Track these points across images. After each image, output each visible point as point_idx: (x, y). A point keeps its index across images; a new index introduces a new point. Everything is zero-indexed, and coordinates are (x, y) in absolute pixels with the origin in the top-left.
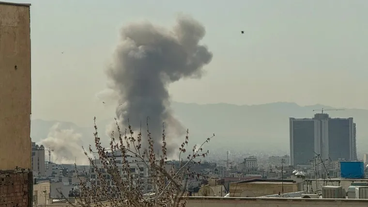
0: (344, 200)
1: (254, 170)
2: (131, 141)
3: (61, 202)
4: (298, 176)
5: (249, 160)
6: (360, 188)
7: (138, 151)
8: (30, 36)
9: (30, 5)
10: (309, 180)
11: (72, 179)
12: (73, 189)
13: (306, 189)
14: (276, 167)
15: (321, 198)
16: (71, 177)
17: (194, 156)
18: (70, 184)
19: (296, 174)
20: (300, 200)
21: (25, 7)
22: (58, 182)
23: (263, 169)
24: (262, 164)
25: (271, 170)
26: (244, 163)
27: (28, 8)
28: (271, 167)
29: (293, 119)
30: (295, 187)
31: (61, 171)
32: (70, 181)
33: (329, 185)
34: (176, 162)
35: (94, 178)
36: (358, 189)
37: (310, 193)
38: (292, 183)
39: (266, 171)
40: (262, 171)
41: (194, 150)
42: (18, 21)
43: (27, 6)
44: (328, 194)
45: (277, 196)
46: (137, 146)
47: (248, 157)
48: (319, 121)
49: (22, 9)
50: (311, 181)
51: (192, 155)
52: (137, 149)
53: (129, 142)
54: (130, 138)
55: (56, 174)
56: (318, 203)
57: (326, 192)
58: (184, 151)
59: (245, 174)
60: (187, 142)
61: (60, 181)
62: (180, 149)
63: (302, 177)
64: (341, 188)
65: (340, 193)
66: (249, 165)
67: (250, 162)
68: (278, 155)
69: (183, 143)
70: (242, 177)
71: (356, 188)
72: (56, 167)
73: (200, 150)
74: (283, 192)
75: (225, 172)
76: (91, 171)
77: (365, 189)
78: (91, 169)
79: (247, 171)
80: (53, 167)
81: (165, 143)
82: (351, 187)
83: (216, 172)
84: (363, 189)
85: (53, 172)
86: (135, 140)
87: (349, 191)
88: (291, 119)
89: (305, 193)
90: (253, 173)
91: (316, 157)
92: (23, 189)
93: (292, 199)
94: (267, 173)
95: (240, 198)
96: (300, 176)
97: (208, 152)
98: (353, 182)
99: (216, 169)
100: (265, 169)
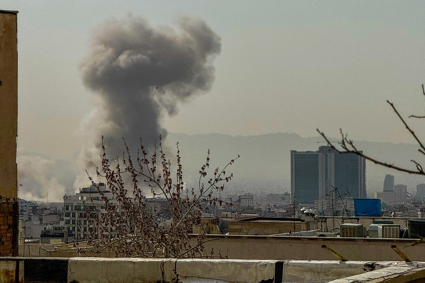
0: (365, 240)
1: (250, 209)
2: (144, 163)
3: (34, 242)
4: (307, 214)
5: (244, 197)
6: (383, 227)
7: (152, 173)
8: (16, 47)
9: (17, 12)
10: (323, 218)
11: (43, 217)
12: (45, 228)
13: (320, 227)
14: (275, 206)
15: (338, 237)
16: (41, 216)
17: (216, 180)
18: (41, 223)
19: (305, 212)
20: (316, 239)
21: (12, 15)
22: (27, 221)
23: (260, 209)
25: (269, 209)
26: (239, 200)
27: (15, 16)
28: (269, 206)
29: (295, 152)
30: (304, 226)
31: (31, 208)
32: (41, 220)
33: (347, 222)
34: (161, 199)
35: (69, 216)
36: (381, 227)
37: (324, 232)
38: (300, 222)
39: (264, 209)
40: (259, 210)
41: (215, 174)
42: (4, 30)
43: (15, 13)
44: (347, 233)
45: (287, 235)
46: (151, 169)
47: (243, 194)
48: (324, 155)
49: (8, 16)
50: (326, 218)
51: (213, 180)
52: (151, 172)
53: (143, 165)
54: (143, 160)
55: (25, 211)
56: (336, 242)
57: (344, 230)
58: (204, 174)
59: (240, 214)
60: (208, 165)
61: (30, 219)
62: (200, 172)
63: (312, 215)
64: (362, 226)
65: (360, 231)
66: (245, 203)
67: (245, 200)
68: (277, 193)
69: (204, 166)
70: (237, 217)
71: (379, 226)
72: (24, 204)
73: (223, 173)
74: (295, 230)
75: (217, 211)
76: (65, 209)
77: (389, 228)
78: (65, 206)
79: (242, 210)
80: (22, 203)
81: (180, 166)
82: (372, 225)
83: (206, 211)
84: (387, 227)
85: (21, 209)
86: (148, 162)
87: (370, 229)
88: (293, 153)
89: (319, 232)
90: (249, 213)
91: (333, 191)
92: (7, 221)
93: (307, 238)
94: (265, 212)
95: (248, 237)
96: (310, 214)
97: (232, 176)
98: (374, 219)
99: (206, 208)
100: (262, 208)
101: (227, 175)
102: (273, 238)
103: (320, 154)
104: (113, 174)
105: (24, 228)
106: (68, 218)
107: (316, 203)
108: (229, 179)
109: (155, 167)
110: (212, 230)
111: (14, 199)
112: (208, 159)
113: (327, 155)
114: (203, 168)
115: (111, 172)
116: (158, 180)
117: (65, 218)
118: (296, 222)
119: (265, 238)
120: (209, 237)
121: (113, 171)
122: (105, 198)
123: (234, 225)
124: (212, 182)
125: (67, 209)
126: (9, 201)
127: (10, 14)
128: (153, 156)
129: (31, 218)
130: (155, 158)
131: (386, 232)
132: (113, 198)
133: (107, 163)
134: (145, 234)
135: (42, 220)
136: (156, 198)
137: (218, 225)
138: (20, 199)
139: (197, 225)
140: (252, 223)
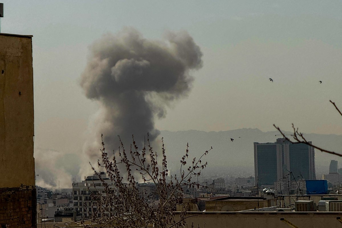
0: (315, 213)
1: (222, 191)
2: (136, 155)
3: (50, 221)
4: (268, 193)
5: (217, 181)
6: (330, 202)
8: (32, 65)
9: (32, 36)
10: (281, 196)
11: (56, 201)
12: (58, 210)
13: (279, 204)
14: (242, 187)
15: (294, 211)
16: (55, 199)
17: (194, 168)
18: (55, 206)
19: (266, 192)
20: (276, 214)
21: (28, 39)
22: (43, 204)
23: (230, 190)
24: (229, 185)
25: (238, 190)
26: (213, 184)
27: (30, 39)
28: (237, 188)
29: (257, 143)
30: (266, 203)
31: (46, 194)
33: (301, 200)
35: (77, 199)
36: (328, 203)
37: (283, 208)
38: (262, 200)
39: (233, 191)
40: (229, 191)
41: (193, 163)
42: (21, 51)
43: (30, 37)
44: (301, 208)
45: (253, 210)
46: (142, 160)
47: (216, 179)
48: (281, 146)
49: (25, 40)
50: (284, 197)
51: (192, 167)
52: (142, 163)
54: (135, 153)
55: (42, 196)
56: (291, 216)
58: (185, 163)
59: (214, 195)
60: (187, 155)
62: (181, 161)
63: (272, 194)
64: (312, 203)
65: (311, 206)
66: (217, 186)
67: (218, 183)
68: (244, 177)
69: (184, 156)
70: (212, 197)
71: (326, 202)
72: (41, 191)
73: (199, 162)
74: (259, 207)
75: (196, 193)
76: (74, 194)
77: (334, 203)
78: (74, 192)
79: (216, 191)
80: (39, 190)
81: (165, 156)
82: (321, 201)
83: (187, 192)
84: (333, 203)
85: (39, 195)
86: (139, 155)
87: (319, 205)
88: (256, 144)
89: (278, 208)
90: (222, 193)
91: (289, 174)
92: (27, 205)
93: (268, 213)
94: (234, 193)
95: (221, 213)
96: (270, 194)
97: (207, 164)
98: (322, 197)
99: (187, 190)
100: (232, 190)
101: (203, 163)
102: (241, 213)
103: (278, 145)
104: (111, 164)
105: (41, 209)
106: (76, 201)
107: (275, 184)
108: (204, 166)
109: (145, 159)
110: (192, 208)
111: (33, 187)
112: (187, 151)
113: (283, 146)
114: (183, 158)
115: (110, 163)
116: (147, 169)
117: (74, 201)
118: (259, 200)
119: (235, 213)
120: (189, 213)
121: (111, 163)
122: (105, 185)
123: (209, 203)
124: (191, 169)
125: (75, 193)
126: (28, 189)
127: (26, 38)
128: (143, 149)
129: (46, 202)
130: (145, 151)
131: (332, 206)
132: (112, 184)
133: (106, 156)
134: (138, 213)
135: (55, 203)
136: (147, 183)
137: (197, 203)
138: (37, 187)
139: (180, 204)
140: (224, 202)
